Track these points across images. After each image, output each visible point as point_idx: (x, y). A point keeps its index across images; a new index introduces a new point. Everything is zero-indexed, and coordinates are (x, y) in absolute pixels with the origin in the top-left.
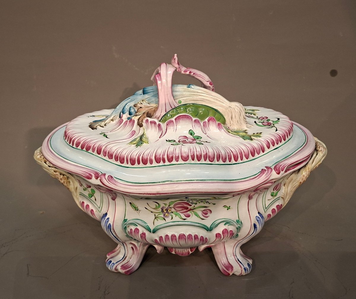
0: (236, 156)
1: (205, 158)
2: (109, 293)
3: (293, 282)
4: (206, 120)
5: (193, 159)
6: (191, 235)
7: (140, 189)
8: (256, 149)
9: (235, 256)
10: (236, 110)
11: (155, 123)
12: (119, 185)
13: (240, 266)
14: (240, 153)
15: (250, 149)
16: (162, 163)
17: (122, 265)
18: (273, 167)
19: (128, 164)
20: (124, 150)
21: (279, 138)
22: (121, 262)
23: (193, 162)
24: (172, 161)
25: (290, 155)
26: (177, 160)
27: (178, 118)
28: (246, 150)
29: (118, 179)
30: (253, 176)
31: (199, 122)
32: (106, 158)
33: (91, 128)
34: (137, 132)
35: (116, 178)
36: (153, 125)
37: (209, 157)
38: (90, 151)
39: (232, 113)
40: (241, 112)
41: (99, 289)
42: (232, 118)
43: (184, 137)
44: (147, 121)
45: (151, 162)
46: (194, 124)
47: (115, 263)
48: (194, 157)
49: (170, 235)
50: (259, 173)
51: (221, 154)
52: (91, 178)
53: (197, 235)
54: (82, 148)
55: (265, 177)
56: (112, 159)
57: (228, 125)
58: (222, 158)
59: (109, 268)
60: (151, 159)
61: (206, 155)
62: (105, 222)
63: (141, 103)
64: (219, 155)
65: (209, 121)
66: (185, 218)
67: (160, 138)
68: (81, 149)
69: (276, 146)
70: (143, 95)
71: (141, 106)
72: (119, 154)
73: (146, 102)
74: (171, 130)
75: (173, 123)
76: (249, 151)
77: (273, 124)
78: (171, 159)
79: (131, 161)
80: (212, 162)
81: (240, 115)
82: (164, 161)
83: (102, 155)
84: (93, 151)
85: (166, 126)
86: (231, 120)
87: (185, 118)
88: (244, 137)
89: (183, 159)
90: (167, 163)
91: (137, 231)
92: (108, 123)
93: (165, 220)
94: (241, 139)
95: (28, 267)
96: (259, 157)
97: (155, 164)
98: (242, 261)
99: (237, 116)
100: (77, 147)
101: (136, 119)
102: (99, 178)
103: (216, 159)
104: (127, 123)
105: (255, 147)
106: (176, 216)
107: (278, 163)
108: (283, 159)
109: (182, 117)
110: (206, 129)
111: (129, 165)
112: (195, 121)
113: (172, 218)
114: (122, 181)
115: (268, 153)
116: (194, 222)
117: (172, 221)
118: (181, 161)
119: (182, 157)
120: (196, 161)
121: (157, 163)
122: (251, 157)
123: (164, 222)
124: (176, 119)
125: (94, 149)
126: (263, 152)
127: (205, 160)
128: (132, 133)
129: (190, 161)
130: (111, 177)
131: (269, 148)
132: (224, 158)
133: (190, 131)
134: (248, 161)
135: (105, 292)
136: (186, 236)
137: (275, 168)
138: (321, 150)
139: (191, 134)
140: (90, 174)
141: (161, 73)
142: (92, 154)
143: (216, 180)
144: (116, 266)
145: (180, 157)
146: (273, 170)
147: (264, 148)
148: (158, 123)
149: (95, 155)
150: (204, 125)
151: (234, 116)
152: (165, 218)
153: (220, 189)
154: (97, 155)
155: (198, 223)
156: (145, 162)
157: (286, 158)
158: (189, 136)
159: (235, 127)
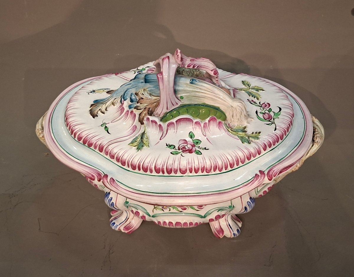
0: (232, 164)
1: (202, 171)
2: (113, 252)
3: (275, 245)
4: (207, 121)
5: (191, 172)
6: (186, 223)
7: (140, 198)
8: (252, 154)
9: (227, 221)
10: (238, 110)
11: (156, 123)
12: (120, 189)
13: (230, 231)
14: (236, 161)
15: (247, 155)
16: (161, 174)
17: (124, 226)
18: (266, 173)
19: (129, 167)
20: (125, 152)
21: (276, 139)
22: (124, 223)
23: (191, 174)
24: (171, 173)
25: (285, 157)
26: (176, 172)
27: (179, 121)
28: (242, 157)
29: (120, 182)
30: (246, 182)
31: (199, 124)
32: (108, 157)
33: (92, 115)
34: (138, 127)
35: (118, 181)
36: (154, 124)
37: (206, 169)
38: (92, 147)
39: (233, 112)
40: (242, 111)
41: (104, 248)
42: (233, 116)
43: (184, 142)
44: (148, 119)
45: (151, 171)
46: (195, 125)
47: (118, 225)
48: (192, 170)
49: (167, 222)
50: (252, 178)
51: (218, 165)
52: (94, 180)
53: (191, 222)
54: (84, 143)
55: (258, 183)
56: (114, 159)
57: (229, 122)
58: (219, 169)
59: (113, 228)
60: (151, 169)
61: (203, 168)
62: (108, 201)
63: (143, 94)
64: (216, 167)
65: (209, 121)
66: (181, 210)
67: (160, 140)
68: (82, 143)
69: (273, 147)
70: (144, 83)
71: (143, 97)
72: (120, 157)
73: (147, 92)
74: (171, 131)
75: (174, 125)
76: (246, 157)
77: (274, 119)
78: (170, 172)
79: (132, 167)
80: (208, 173)
81: (241, 114)
82: (163, 173)
83: (104, 153)
84: (95, 147)
85: (167, 127)
86: (232, 118)
87: (186, 120)
88: (243, 138)
89: (181, 172)
90: (166, 174)
91: (138, 214)
92: (109, 107)
93: (163, 210)
94: (240, 141)
95: (39, 221)
96: (254, 160)
97: (154, 173)
98: (233, 226)
99: (238, 115)
100: (80, 141)
101: (137, 112)
102: (102, 180)
103: (212, 170)
104: (128, 114)
105: (252, 153)
106: (173, 209)
107: (272, 166)
108: (277, 162)
109: (183, 119)
110: (206, 130)
111: (130, 169)
112: (196, 123)
113: (170, 210)
114: (123, 185)
115: (264, 155)
116: (190, 214)
117: (170, 212)
118: (179, 174)
119: (180, 170)
120: (194, 173)
121: (157, 173)
122: (247, 161)
123: (162, 212)
124: (176, 121)
125: (96, 147)
126: (259, 154)
127: (202, 172)
128: (133, 129)
129: (188, 174)
130: (113, 179)
131: (265, 150)
132: (220, 168)
133: (189, 133)
134: (243, 165)
135: (110, 251)
136: (182, 224)
137: (268, 175)
138: (317, 142)
139: (191, 137)
140: (93, 176)
141: (163, 72)
142: (94, 151)
143: (211, 192)
144: (120, 227)
145: (179, 170)
146: (266, 176)
147: (260, 151)
148: (159, 123)
149: (97, 152)
150: (204, 127)
151: (235, 115)
152: (164, 210)
153: (214, 202)
154: (99, 152)
155: (194, 214)
156: (145, 170)
157: (280, 161)
158: (188, 139)
159: (235, 124)
